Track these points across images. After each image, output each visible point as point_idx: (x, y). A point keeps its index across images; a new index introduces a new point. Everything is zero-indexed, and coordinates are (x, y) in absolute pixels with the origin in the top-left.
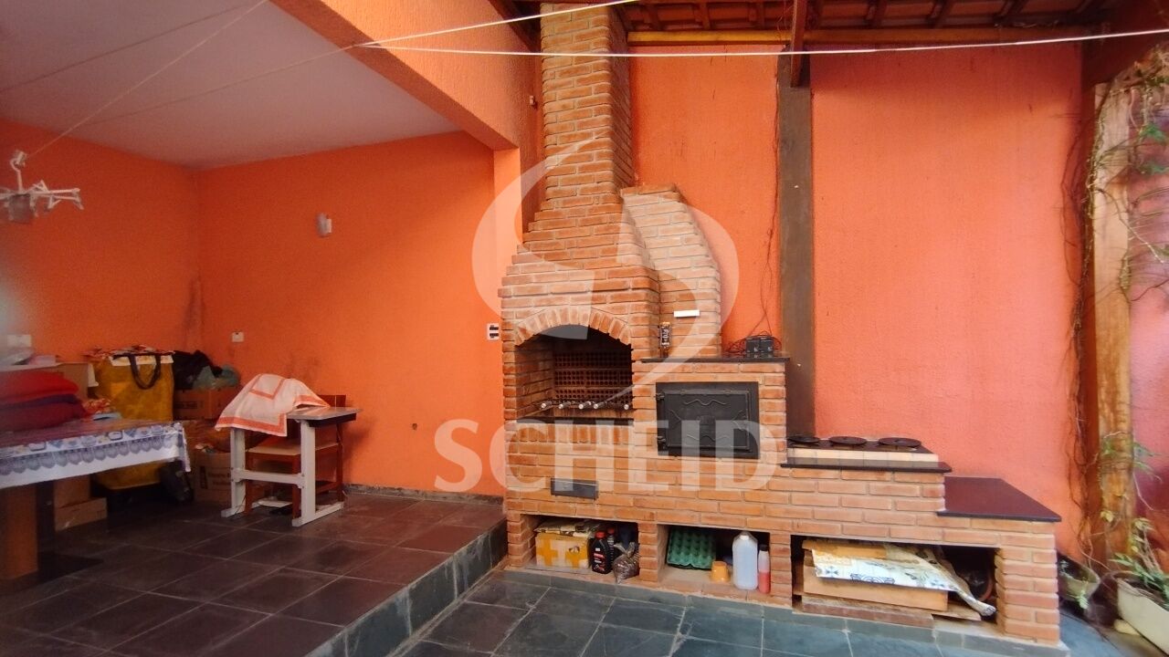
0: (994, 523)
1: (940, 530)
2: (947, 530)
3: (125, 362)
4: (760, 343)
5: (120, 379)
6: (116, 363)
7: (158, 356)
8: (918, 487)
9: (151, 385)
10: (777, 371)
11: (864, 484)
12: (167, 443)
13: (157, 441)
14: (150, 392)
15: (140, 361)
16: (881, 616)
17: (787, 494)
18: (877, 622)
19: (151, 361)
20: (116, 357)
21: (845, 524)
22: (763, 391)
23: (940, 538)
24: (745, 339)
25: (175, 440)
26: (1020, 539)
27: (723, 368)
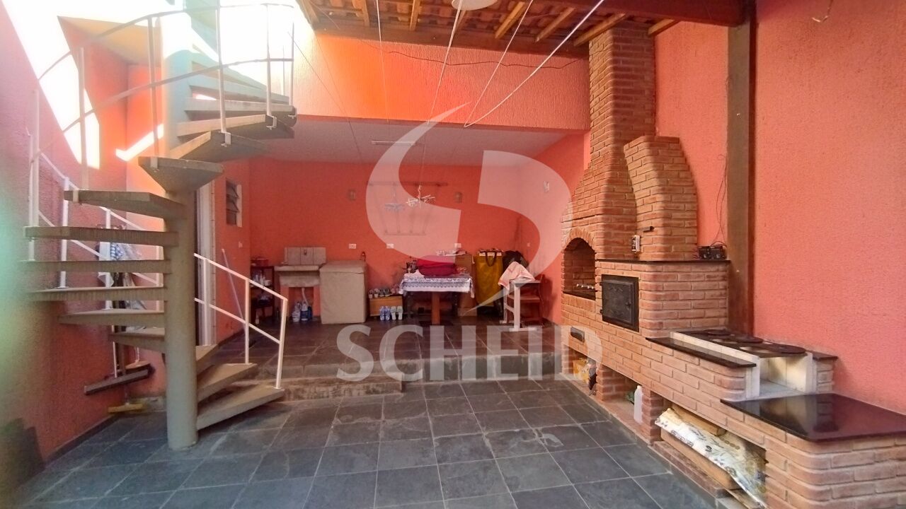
0: (759, 424)
1: (725, 416)
2: (730, 419)
3: (484, 255)
4: (710, 251)
5: (482, 262)
6: (481, 255)
7: (496, 253)
8: (713, 374)
9: (493, 264)
10: (647, 270)
11: (684, 363)
12: (466, 285)
13: (462, 284)
14: (492, 268)
15: (489, 254)
16: (689, 472)
17: (649, 360)
18: (686, 474)
19: (493, 254)
20: (481, 252)
21: (675, 392)
22: (642, 285)
23: (724, 423)
24: (708, 247)
25: (469, 285)
26: (778, 446)
27: (625, 267)
